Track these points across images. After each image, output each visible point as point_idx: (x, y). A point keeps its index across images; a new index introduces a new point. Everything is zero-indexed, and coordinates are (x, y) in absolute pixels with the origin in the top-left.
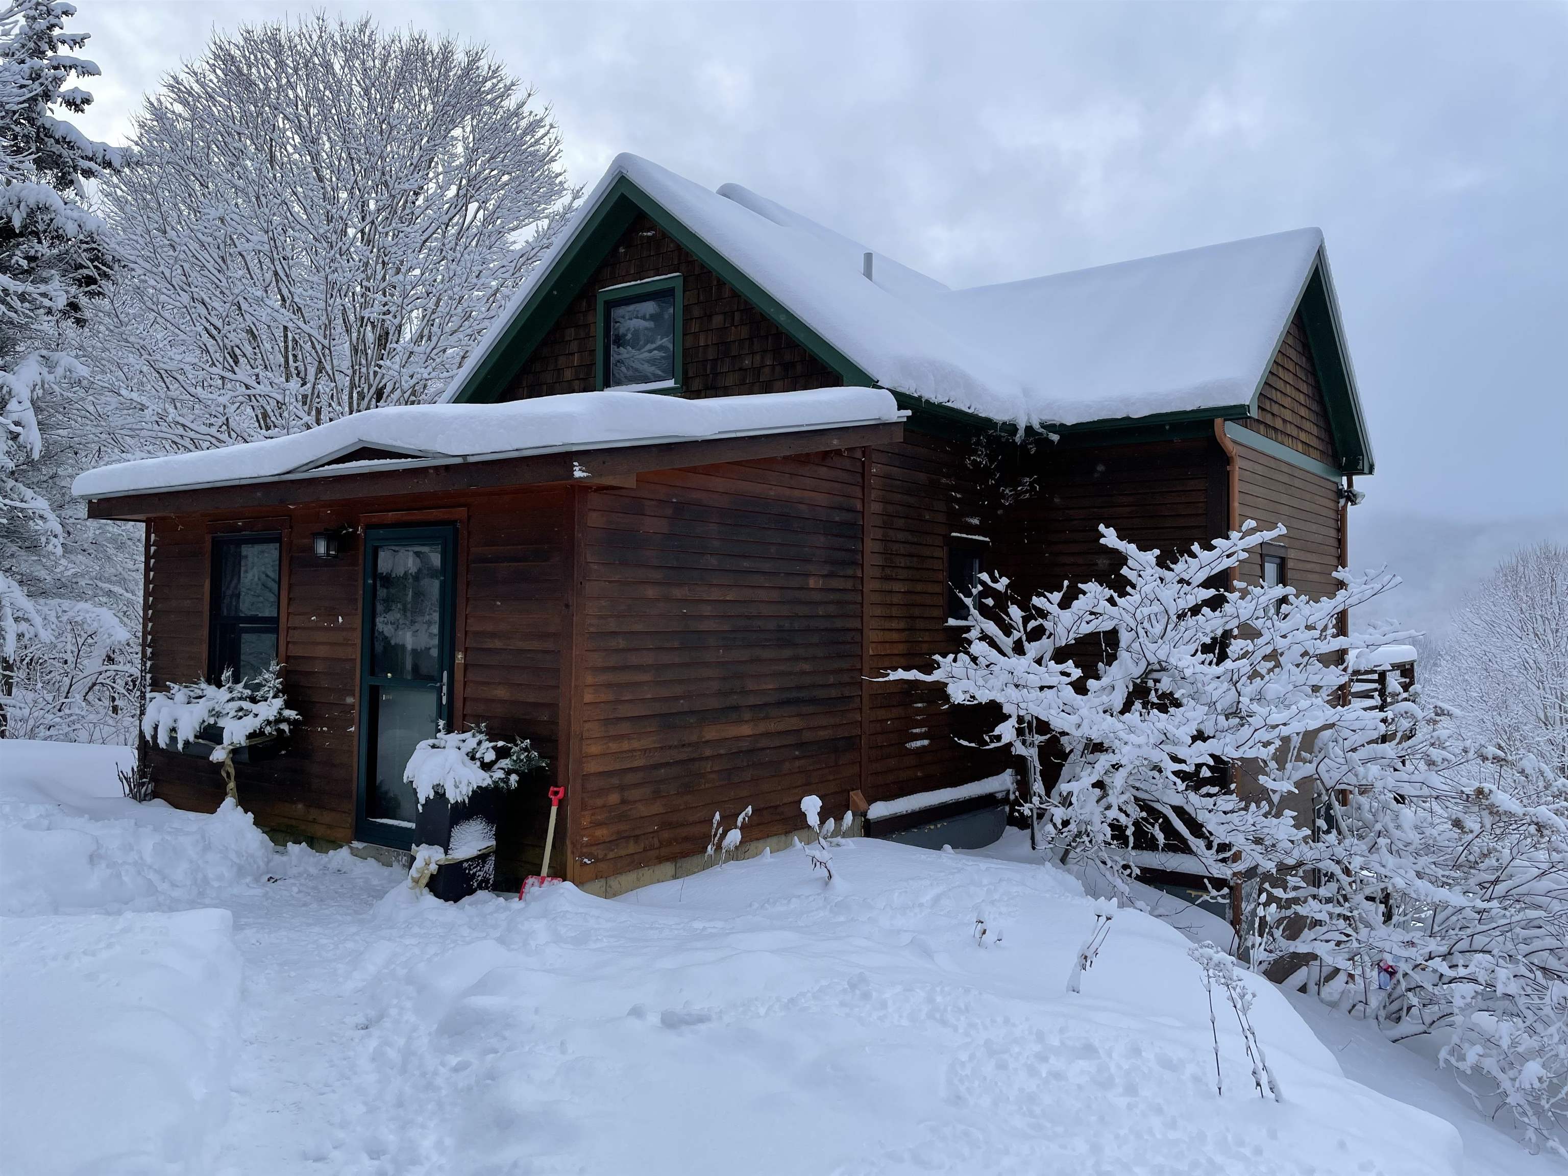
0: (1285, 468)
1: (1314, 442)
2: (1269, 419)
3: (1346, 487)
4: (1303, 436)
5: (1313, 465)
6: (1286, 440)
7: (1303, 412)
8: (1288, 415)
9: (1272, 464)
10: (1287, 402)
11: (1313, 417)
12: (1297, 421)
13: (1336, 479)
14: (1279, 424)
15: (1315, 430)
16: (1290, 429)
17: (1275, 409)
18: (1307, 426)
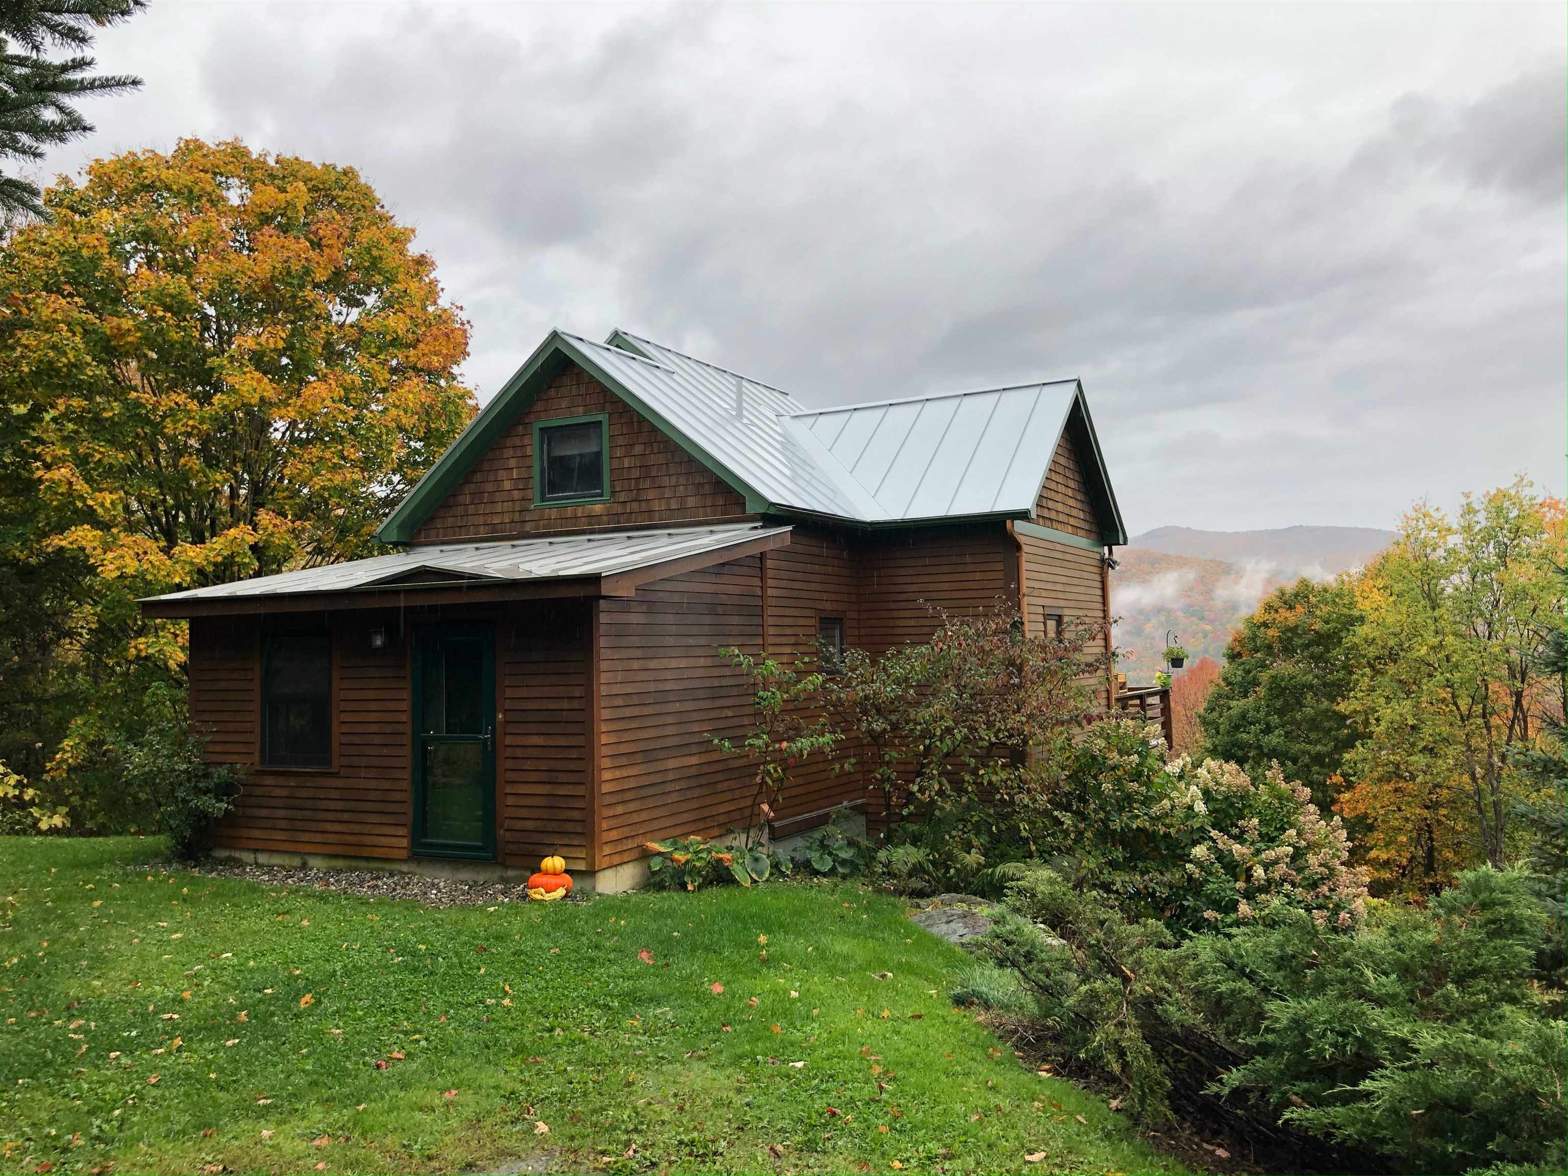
0: (1059, 547)
1: (1083, 524)
2: (1046, 513)
3: (1107, 556)
4: (1072, 521)
5: (1082, 542)
6: (1059, 526)
7: (1072, 502)
8: (1060, 507)
9: (1050, 546)
10: (1058, 497)
11: (1079, 505)
12: (1067, 510)
13: (1099, 550)
14: (1053, 515)
15: (1081, 515)
16: (1062, 518)
17: (1051, 504)
18: (1074, 512)
